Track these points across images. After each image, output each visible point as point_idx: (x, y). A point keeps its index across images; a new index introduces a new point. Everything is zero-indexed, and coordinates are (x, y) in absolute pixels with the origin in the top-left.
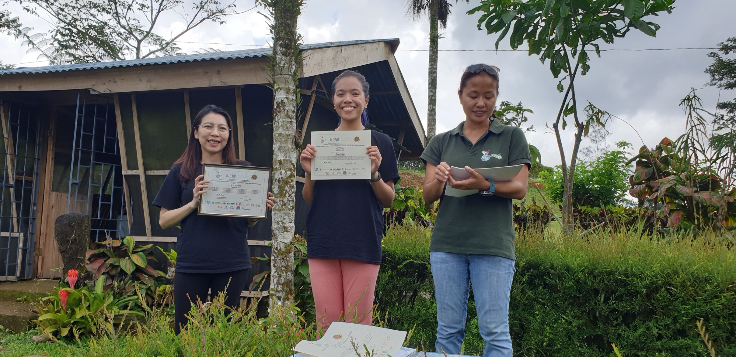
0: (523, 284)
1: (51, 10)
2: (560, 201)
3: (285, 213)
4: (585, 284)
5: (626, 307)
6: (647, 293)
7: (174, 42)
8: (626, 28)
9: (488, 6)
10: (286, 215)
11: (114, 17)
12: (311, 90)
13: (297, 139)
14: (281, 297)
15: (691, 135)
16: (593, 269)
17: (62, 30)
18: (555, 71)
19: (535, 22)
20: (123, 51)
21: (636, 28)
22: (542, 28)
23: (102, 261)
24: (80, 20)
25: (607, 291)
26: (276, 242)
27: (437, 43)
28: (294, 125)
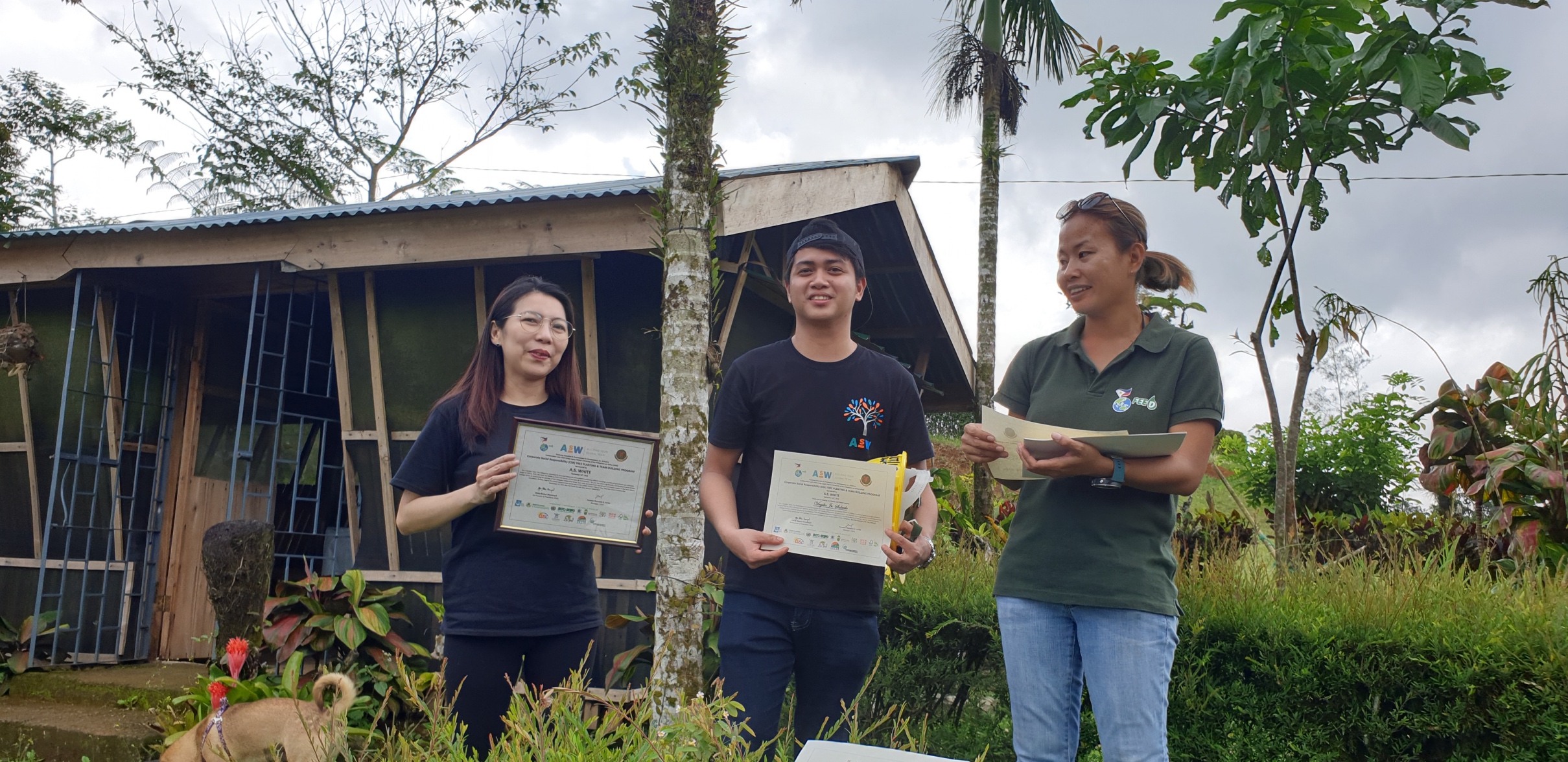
0: (1199, 674)
1: (200, 104)
2: (1265, 502)
3: (683, 518)
4: (1337, 673)
5: (1428, 725)
6: (1476, 694)
7: (448, 166)
8: (1405, 129)
9: (1106, 88)
10: (686, 523)
11: (325, 118)
12: (737, 262)
13: (712, 363)
14: (675, 699)
15: (1555, 356)
16: (1353, 640)
17: (219, 145)
18: (1252, 221)
19: (1208, 119)
20: (341, 187)
21: (1428, 130)
22: (1221, 133)
23: (295, 621)
24: (257, 125)
25: (1386, 690)
26: (665, 581)
27: (997, 167)
28: (706, 332)
